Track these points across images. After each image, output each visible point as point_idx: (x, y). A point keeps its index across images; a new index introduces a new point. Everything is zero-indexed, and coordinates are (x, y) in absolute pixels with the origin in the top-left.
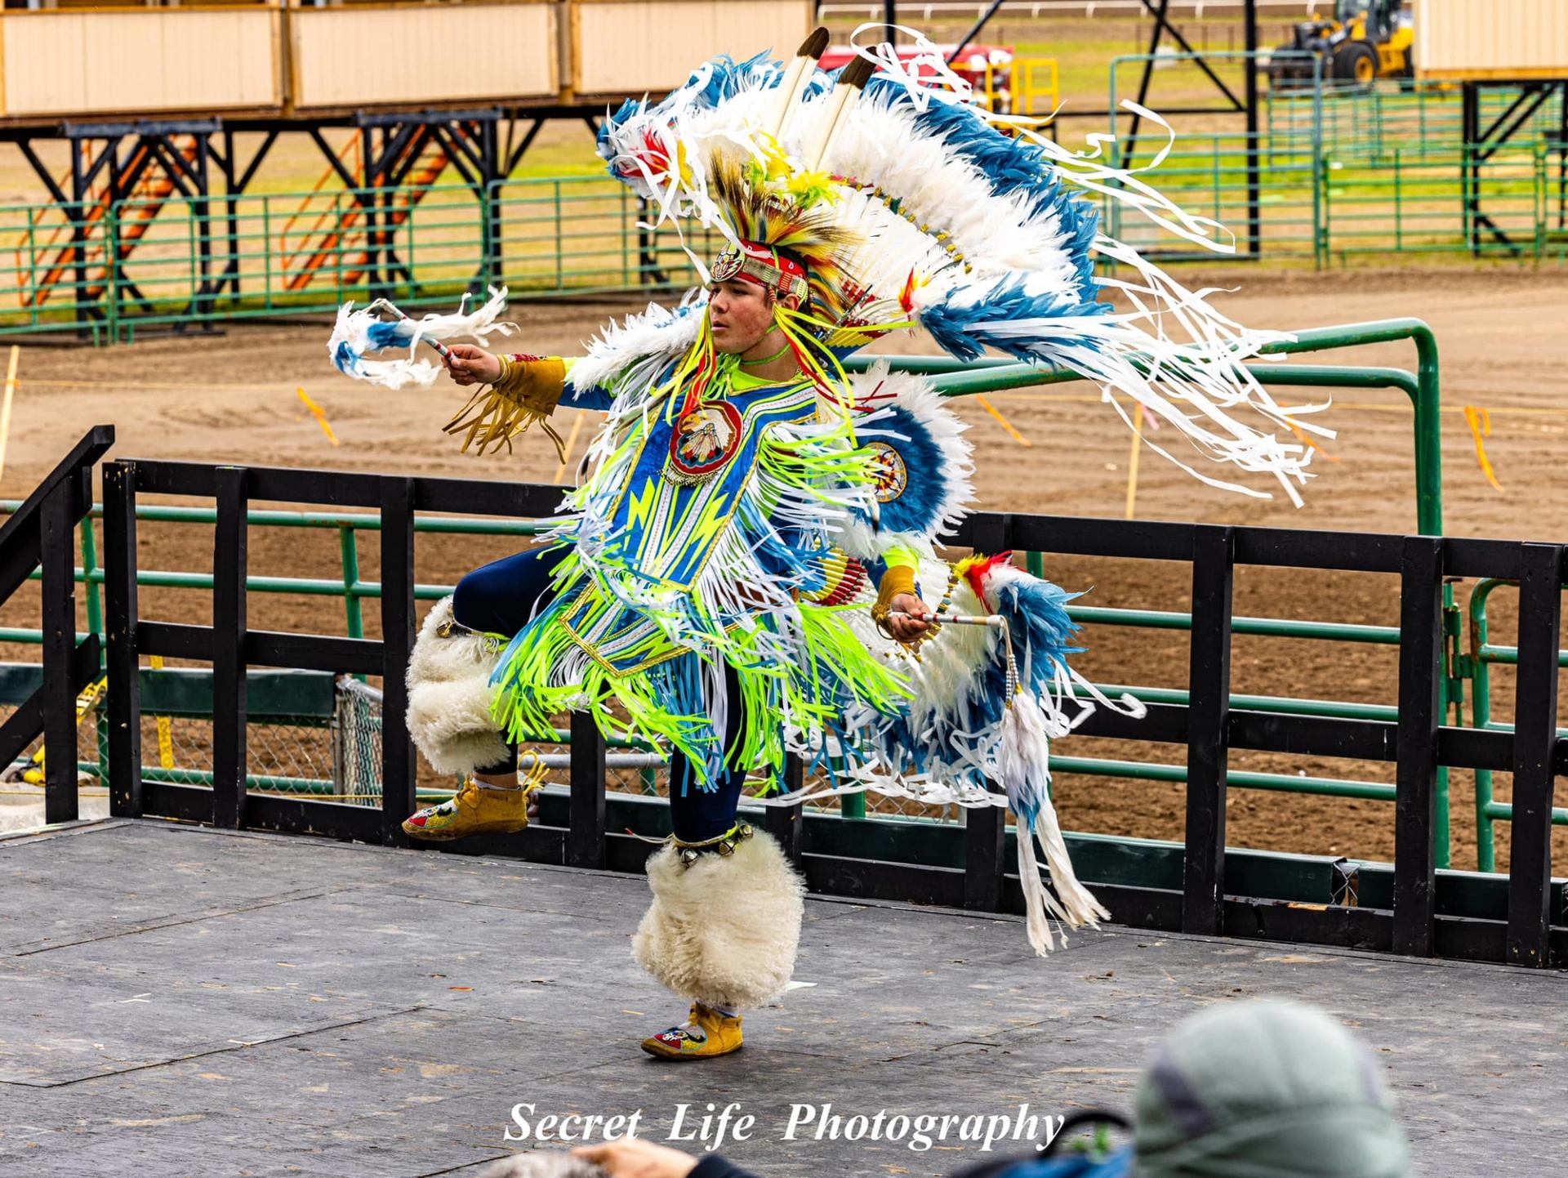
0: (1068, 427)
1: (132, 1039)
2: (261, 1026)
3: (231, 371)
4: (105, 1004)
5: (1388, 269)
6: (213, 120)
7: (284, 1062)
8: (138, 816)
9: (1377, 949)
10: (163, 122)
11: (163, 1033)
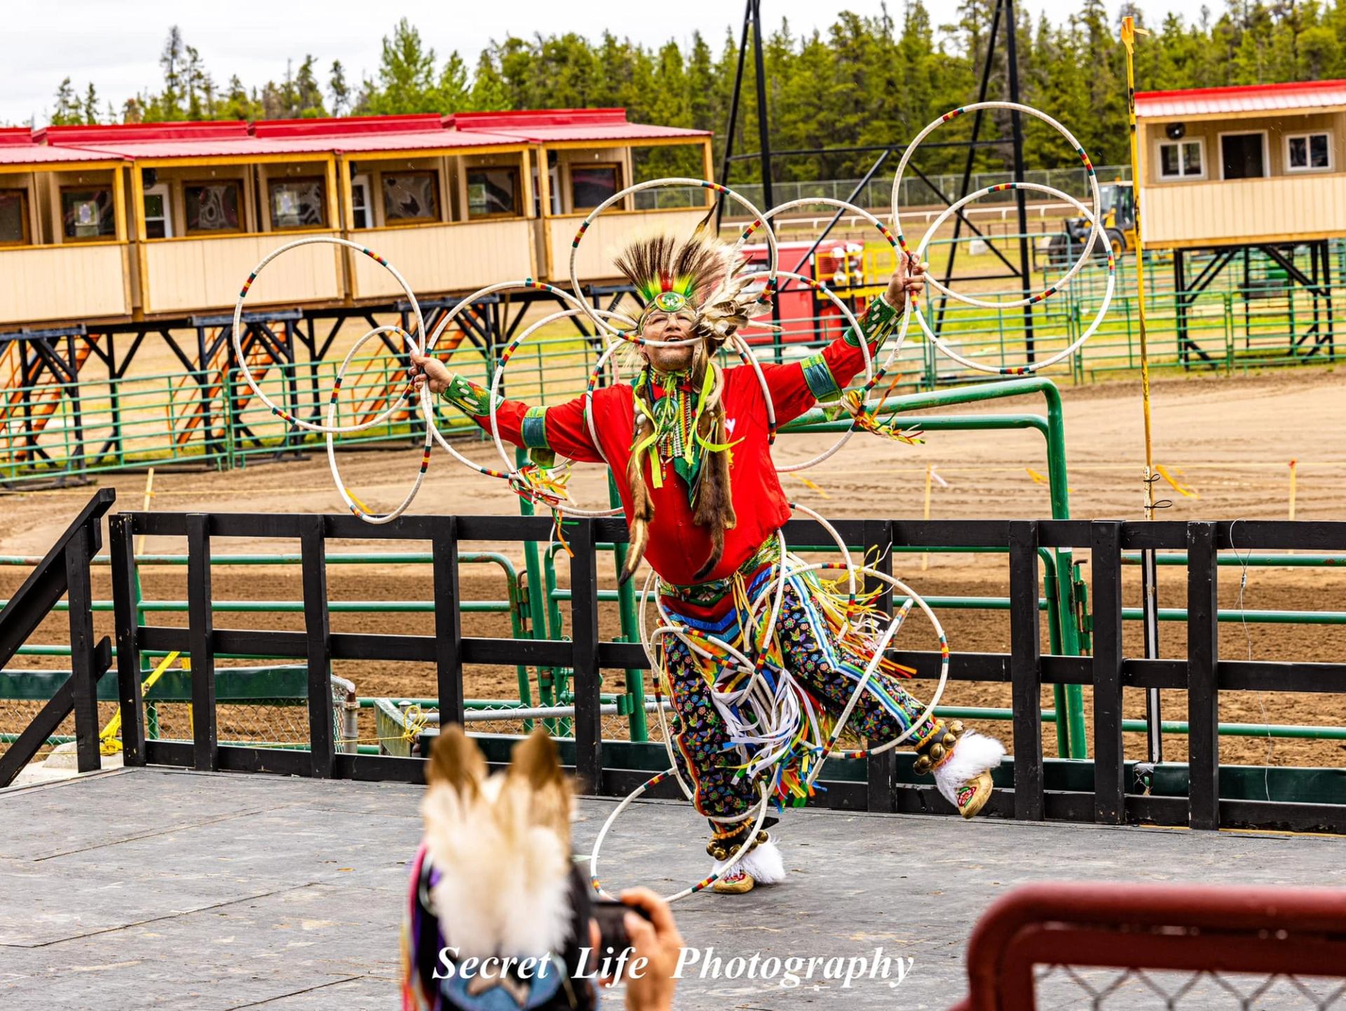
0: (892, 496)
1: (102, 913)
2: (198, 900)
3: (311, 482)
4: (88, 890)
5: (1125, 381)
6: (296, 311)
7: (206, 924)
8: (143, 765)
9: (1005, 817)
10: (261, 313)
11: (125, 908)
